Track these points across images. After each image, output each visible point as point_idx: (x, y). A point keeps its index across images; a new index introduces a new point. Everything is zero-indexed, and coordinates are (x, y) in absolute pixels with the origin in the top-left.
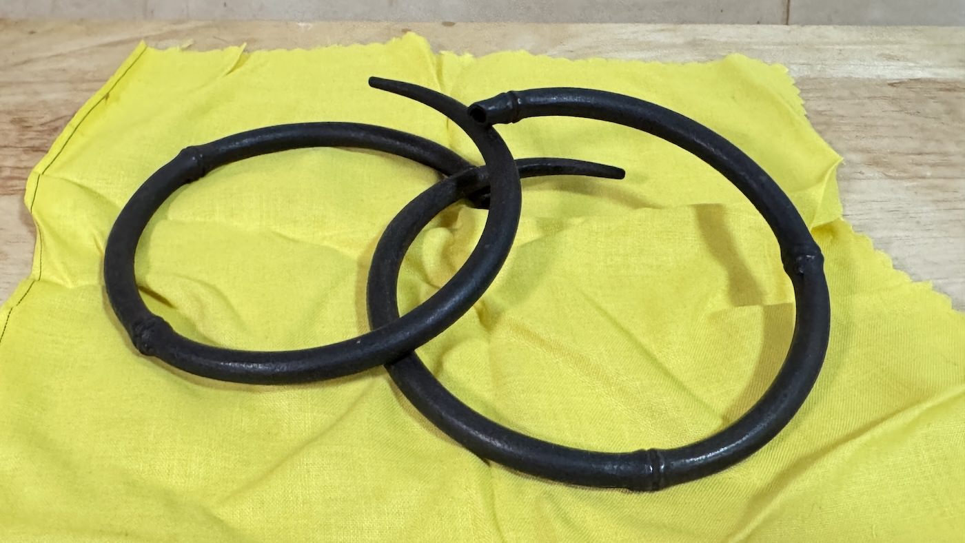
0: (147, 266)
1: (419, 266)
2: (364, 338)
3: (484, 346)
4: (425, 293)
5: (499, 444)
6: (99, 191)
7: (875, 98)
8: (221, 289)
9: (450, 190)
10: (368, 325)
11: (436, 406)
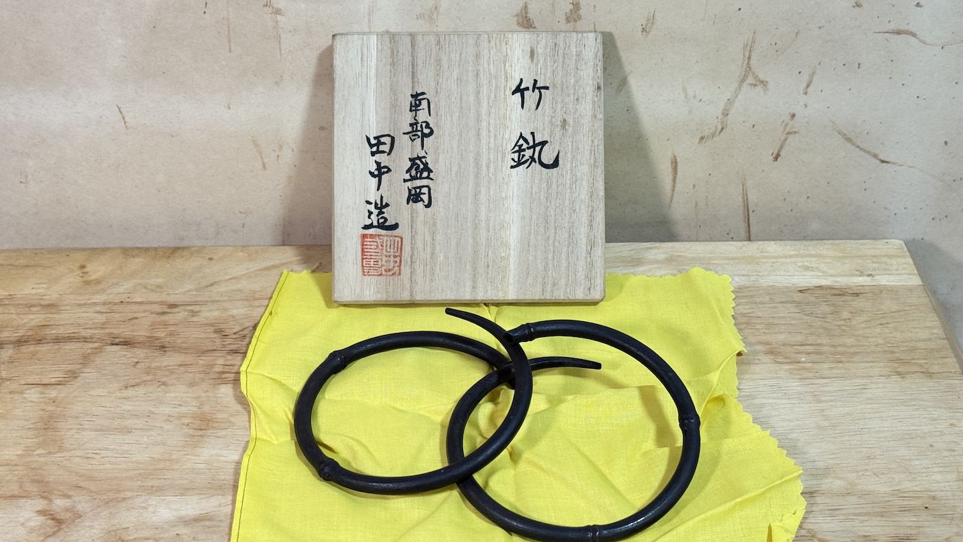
0: (319, 430)
1: (476, 426)
2: (445, 469)
3: (512, 472)
4: (480, 442)
5: (515, 524)
6: (283, 382)
7: (786, 302)
8: (363, 441)
9: (494, 379)
10: (447, 461)
11: (483, 505)
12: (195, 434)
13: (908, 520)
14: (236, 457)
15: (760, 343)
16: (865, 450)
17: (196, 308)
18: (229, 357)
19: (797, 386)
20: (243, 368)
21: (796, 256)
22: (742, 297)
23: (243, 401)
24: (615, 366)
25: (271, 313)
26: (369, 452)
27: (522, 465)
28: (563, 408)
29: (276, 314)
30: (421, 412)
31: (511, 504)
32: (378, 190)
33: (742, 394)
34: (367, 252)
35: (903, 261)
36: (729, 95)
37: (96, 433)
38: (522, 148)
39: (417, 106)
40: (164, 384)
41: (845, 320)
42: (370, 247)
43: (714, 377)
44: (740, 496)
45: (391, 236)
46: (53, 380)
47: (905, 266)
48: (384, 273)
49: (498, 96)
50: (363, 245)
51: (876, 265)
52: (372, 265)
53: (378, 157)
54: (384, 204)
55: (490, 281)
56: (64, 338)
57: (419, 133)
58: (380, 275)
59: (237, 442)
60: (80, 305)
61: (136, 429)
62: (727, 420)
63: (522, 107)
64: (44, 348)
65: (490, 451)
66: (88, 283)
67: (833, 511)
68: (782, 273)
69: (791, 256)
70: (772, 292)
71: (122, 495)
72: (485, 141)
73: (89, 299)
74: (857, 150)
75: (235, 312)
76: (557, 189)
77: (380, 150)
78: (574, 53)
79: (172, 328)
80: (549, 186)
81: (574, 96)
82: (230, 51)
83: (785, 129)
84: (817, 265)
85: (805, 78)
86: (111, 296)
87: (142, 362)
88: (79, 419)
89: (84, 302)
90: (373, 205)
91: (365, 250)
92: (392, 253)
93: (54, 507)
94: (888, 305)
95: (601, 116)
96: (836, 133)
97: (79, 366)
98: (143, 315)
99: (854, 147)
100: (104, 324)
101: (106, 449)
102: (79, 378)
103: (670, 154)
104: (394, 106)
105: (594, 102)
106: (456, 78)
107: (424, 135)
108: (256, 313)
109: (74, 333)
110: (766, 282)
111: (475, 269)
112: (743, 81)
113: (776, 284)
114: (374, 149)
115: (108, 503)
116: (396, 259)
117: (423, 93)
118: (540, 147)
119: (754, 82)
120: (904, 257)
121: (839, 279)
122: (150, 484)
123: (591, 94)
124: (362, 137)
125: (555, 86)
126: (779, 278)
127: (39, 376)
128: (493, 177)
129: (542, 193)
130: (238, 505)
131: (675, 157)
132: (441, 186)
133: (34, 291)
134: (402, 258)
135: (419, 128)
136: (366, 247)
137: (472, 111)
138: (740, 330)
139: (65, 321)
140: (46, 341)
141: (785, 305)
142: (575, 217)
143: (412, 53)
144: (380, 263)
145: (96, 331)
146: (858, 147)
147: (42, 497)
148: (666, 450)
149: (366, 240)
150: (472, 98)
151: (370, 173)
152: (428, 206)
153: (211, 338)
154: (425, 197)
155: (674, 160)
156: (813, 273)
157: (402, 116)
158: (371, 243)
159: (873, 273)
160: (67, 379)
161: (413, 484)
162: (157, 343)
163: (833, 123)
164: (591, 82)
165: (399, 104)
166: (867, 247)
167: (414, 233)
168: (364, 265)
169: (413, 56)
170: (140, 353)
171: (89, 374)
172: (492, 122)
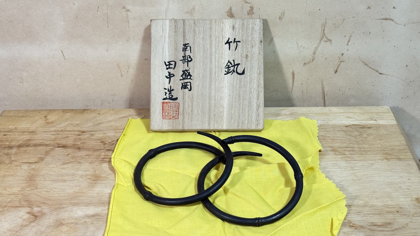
0: (144, 180)
1: (210, 179)
2: (196, 195)
3: (225, 197)
4: (211, 185)
5: (226, 217)
6: (129, 162)
7: (340, 131)
8: (163, 185)
9: (217, 160)
10: (197, 192)
11: (212, 209)
12: (93, 182)
13: (390, 216)
14: (110, 192)
15: (329, 147)
16: (372, 189)
17: (93, 133)
18: (107, 152)
19: (344, 164)
20: (113, 156)
21: (344, 112)
22: (321, 129)
23: (112, 169)
24: (268, 156)
25: (124, 135)
26: (165, 189)
27: (229, 195)
28: (246, 171)
29: (127, 135)
30: (187, 174)
31: (224, 210)
32: (169, 83)
33: (321, 167)
34: (165, 109)
35: (389, 114)
36: (315, 46)
37: (51, 182)
38: (229, 66)
39: (185, 49)
40: (80, 163)
41: (364, 138)
42: (166, 107)
43: (309, 159)
44: (319, 206)
45: (175, 103)
46: (34, 161)
47: (390, 116)
48: (172, 118)
49: (219, 45)
50: (163, 106)
51: (378, 116)
52: (167, 115)
53: (169, 70)
54: (172, 89)
55: (216, 121)
56: (38, 145)
57: (186, 60)
58: (170, 119)
59: (110, 185)
60: (45, 132)
61: (68, 180)
62: (314, 177)
63: (229, 49)
64: (30, 148)
65: (215, 188)
66: (48, 123)
67: (359, 213)
68: (338, 119)
69: (342, 113)
70: (334, 127)
71: (62, 206)
72: (214, 64)
73: (48, 130)
74: (370, 69)
75: (109, 134)
76: (244, 83)
77: (170, 67)
78: (251, 27)
79: (83, 141)
80: (241, 82)
81: (251, 45)
82: (108, 27)
83: (339, 60)
84: (353, 116)
85: (347, 38)
86: (58, 128)
87: (70, 154)
88: (44, 177)
89: (46, 131)
90: (167, 90)
91: (164, 109)
92: (175, 110)
93: (34, 211)
94: (383, 132)
95: (262, 53)
96: (361, 62)
97: (44, 156)
98: (71, 135)
99: (368, 68)
100: (55, 139)
101: (55, 188)
102: (44, 160)
103: (291, 71)
104: (176, 49)
105: (259, 48)
106: (202, 38)
107: (189, 61)
108: (118, 135)
109: (42, 143)
110: (331, 123)
111: (209, 117)
112: (321, 40)
113: (336, 124)
114: (168, 67)
115: (56, 209)
116: (177, 112)
117: (188, 44)
118: (237, 66)
119: (326, 40)
120: (389, 113)
121: (362, 122)
122: (74, 202)
123: (258, 44)
124: (163, 62)
125: (243, 41)
126: (337, 121)
127: (28, 160)
128: (217, 78)
129: (238, 85)
130: (110, 210)
131: (293, 72)
132: (195, 82)
133: (25, 126)
134: (179, 112)
135: (186, 58)
136: (164, 107)
137: (208, 51)
138: (321, 142)
139: (39, 138)
140: (30, 146)
141: (339, 132)
142: (252, 95)
143: (183, 27)
144: (170, 114)
145: (51, 142)
146: (370, 67)
147: (29, 207)
148: (289, 188)
149: (164, 104)
150: (208, 46)
151: (166, 77)
152: (190, 90)
153: (99, 145)
154: (189, 87)
155: (293, 73)
156: (351, 119)
157: (179, 53)
158: (166, 106)
159: (377, 119)
160: (39, 161)
161: (183, 201)
162: (77, 146)
163: (359, 57)
164: (258, 39)
165: (178, 48)
166: (374, 109)
167: (184, 102)
168: (163, 115)
169: (184, 29)
170: (69, 151)
171: (48, 159)
172: (217, 56)
